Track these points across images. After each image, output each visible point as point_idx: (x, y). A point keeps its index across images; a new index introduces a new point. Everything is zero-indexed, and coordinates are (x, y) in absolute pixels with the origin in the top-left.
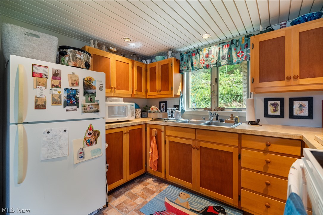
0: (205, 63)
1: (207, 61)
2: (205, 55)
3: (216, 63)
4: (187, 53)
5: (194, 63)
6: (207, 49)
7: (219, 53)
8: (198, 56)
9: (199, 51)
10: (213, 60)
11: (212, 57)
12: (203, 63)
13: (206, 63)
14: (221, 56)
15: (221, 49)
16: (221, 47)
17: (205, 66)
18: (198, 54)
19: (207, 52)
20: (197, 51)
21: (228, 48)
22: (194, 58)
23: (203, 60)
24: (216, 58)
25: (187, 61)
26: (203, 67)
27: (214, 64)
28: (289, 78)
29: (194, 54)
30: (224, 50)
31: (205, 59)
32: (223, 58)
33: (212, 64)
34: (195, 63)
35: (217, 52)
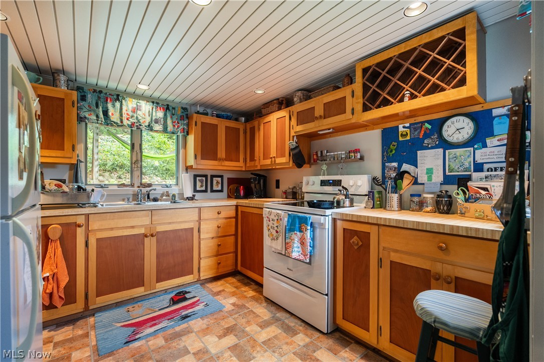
0: (130, 119)
1: (133, 118)
2: (130, 108)
3: (149, 126)
4: (95, 91)
5: (110, 114)
6: (135, 101)
7: (152, 114)
8: (118, 104)
9: (120, 98)
10: (144, 120)
11: (143, 116)
12: (127, 119)
13: (132, 120)
14: (154, 118)
15: (154, 110)
16: (154, 107)
17: (130, 124)
18: (117, 101)
19: (135, 106)
20: (118, 97)
21: (164, 112)
22: (110, 105)
23: (127, 114)
24: (148, 119)
25: (95, 105)
26: (128, 124)
27: (145, 126)
28: (220, 160)
29: (110, 100)
30: (157, 111)
31: (131, 114)
32: (157, 121)
33: (143, 125)
34: (112, 114)
35: (149, 111)
